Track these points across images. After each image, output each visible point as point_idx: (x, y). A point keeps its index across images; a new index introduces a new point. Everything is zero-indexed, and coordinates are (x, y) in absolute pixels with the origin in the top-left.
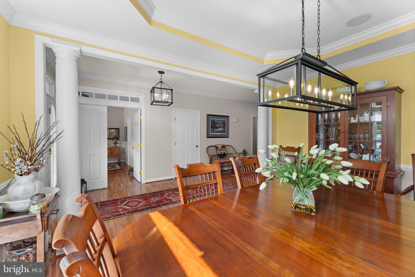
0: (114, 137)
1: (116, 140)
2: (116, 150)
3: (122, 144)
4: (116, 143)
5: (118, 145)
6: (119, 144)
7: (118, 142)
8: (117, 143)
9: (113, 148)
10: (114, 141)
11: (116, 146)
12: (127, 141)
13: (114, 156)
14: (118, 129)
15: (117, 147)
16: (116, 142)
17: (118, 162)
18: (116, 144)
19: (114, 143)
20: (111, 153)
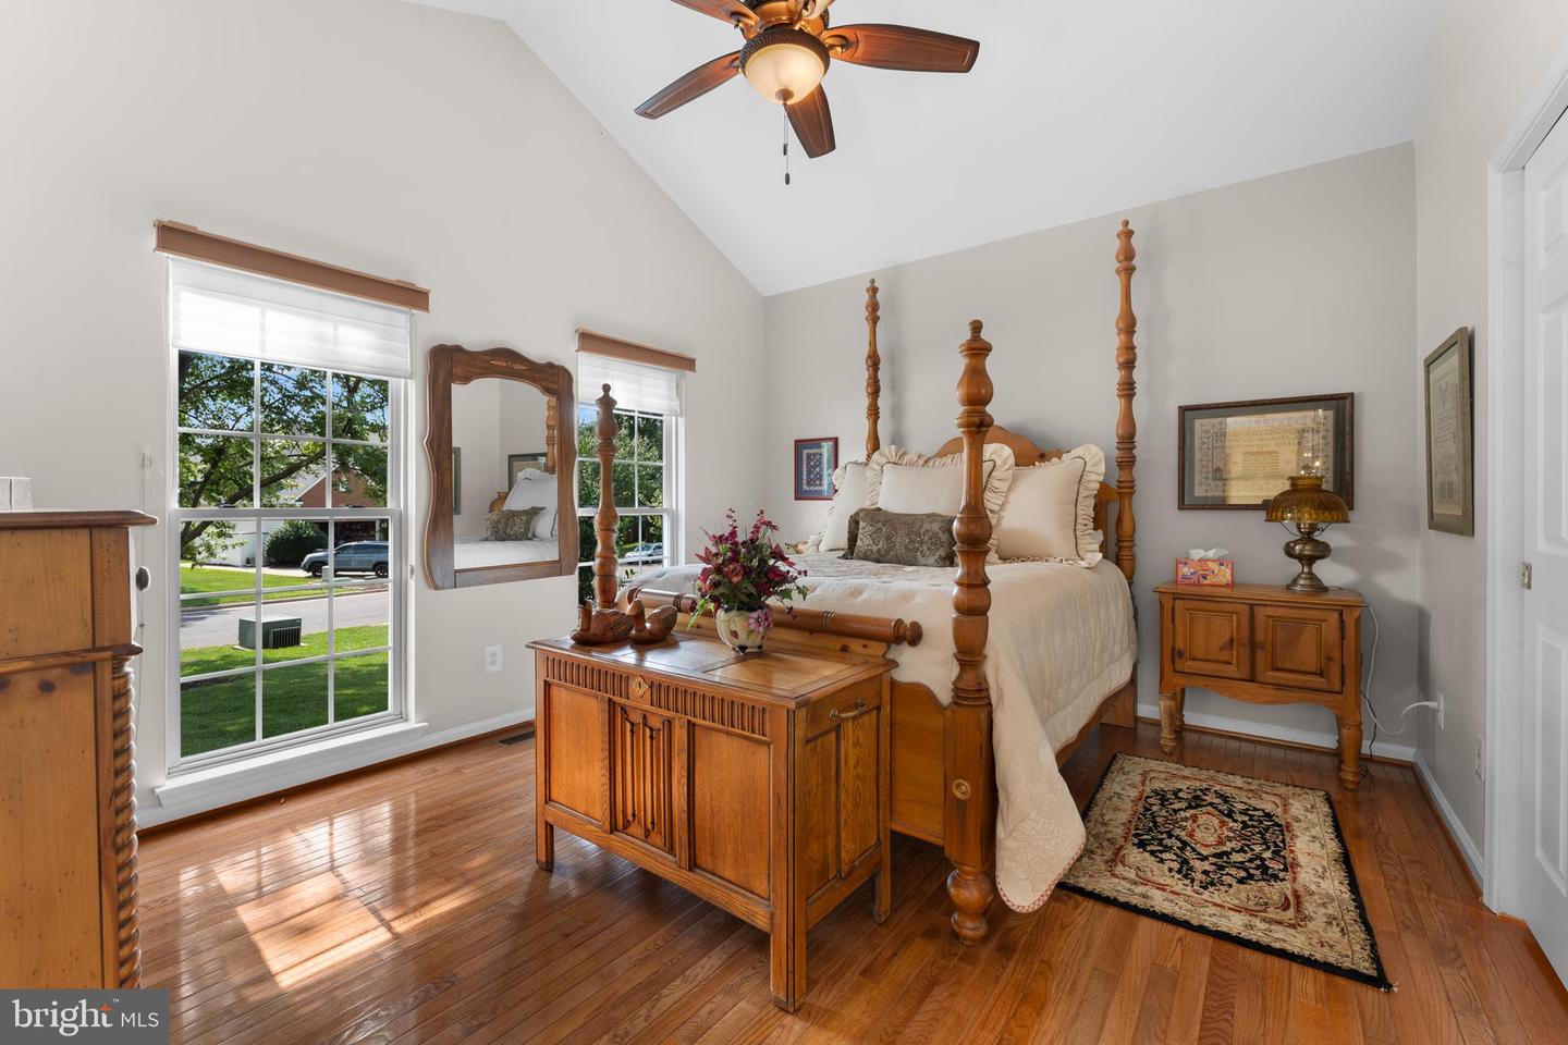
0: (1287, 486)
1: (1307, 519)
2: (1306, 621)
3: (1393, 562)
4: (1310, 551)
5: (1327, 571)
6: (1348, 558)
7: (1332, 536)
8: (1323, 551)
9: (1276, 604)
10: (1286, 530)
11: (1312, 577)
12: (1464, 524)
13: (1278, 686)
14: (1342, 407)
15: (1318, 587)
16: (1308, 537)
17: (1337, 754)
18: (1309, 560)
19: (1289, 552)
20: (1246, 652)
